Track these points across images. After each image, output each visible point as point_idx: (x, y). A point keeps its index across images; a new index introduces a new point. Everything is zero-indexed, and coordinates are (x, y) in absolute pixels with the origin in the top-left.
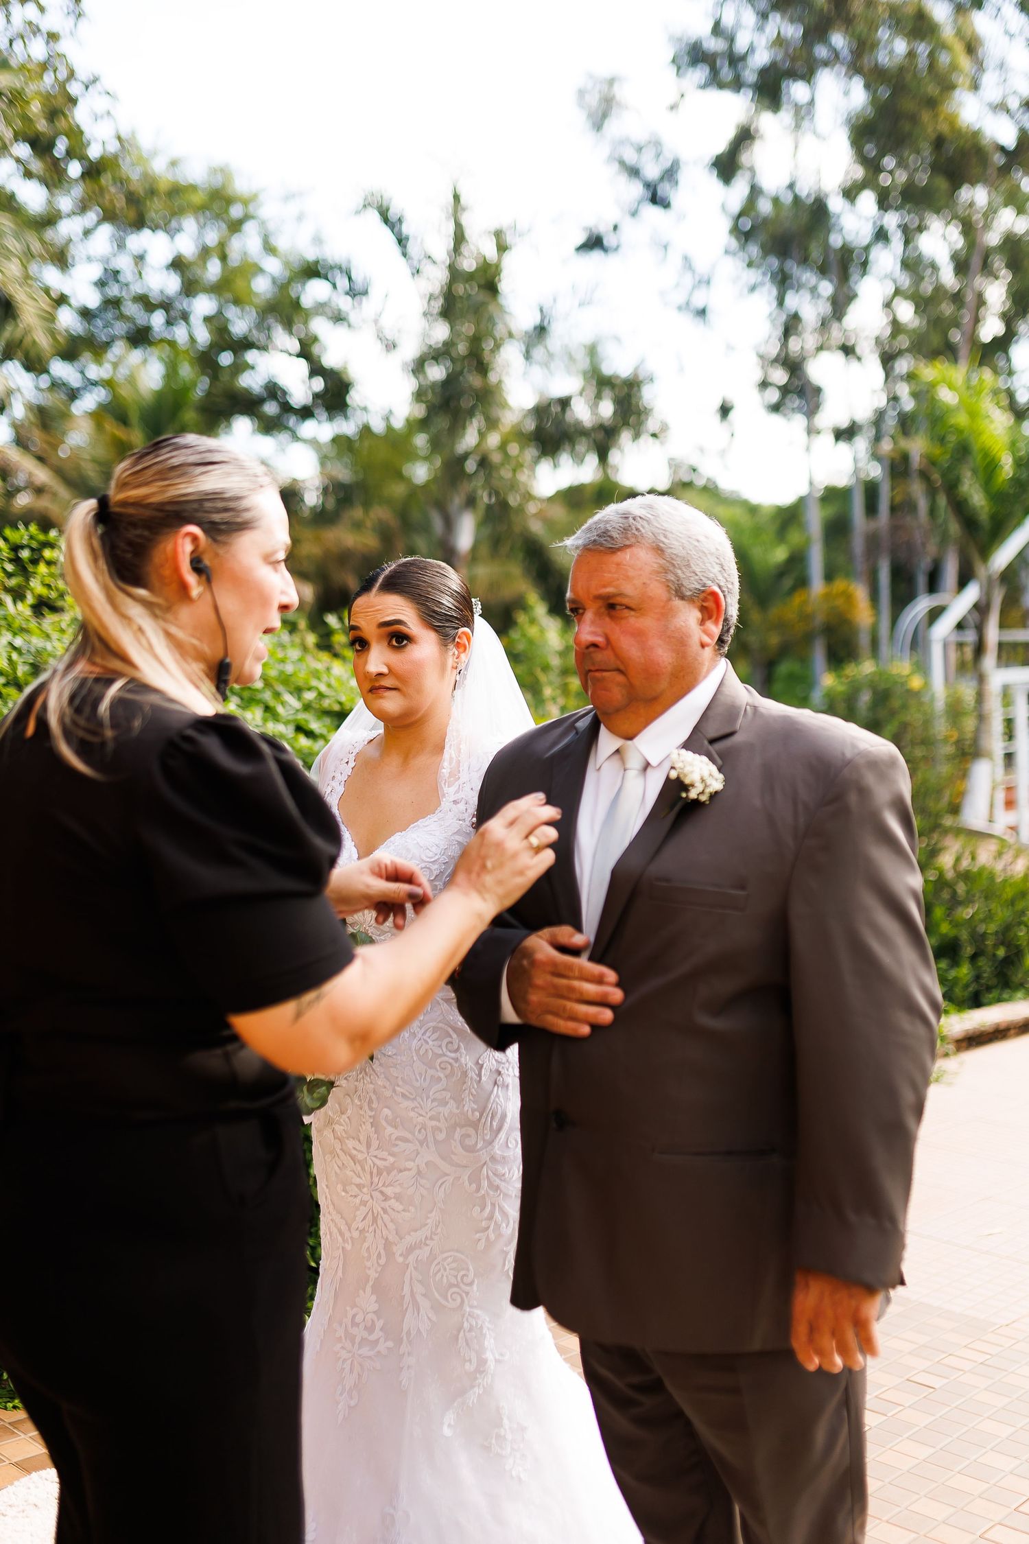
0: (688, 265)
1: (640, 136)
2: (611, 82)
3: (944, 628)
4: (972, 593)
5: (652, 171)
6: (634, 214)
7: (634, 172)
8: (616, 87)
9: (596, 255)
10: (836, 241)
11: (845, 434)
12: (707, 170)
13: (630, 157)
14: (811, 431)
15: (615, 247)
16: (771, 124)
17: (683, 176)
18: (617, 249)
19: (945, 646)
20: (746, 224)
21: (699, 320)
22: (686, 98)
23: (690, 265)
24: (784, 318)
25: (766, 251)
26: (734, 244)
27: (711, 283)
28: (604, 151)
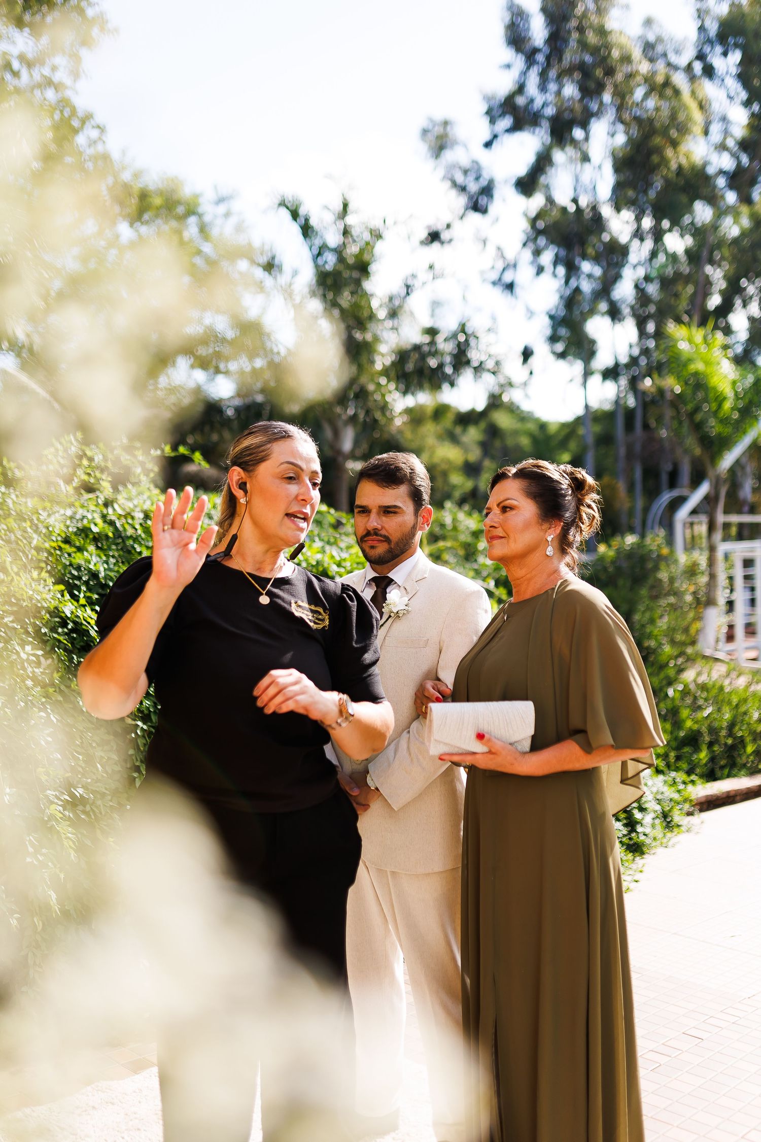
0: (500, 254)
1: (465, 162)
2: (446, 123)
3: (683, 513)
4: (704, 489)
5: (473, 187)
6: (462, 217)
7: (463, 189)
8: (449, 128)
9: (436, 245)
10: (606, 237)
11: (611, 373)
12: (513, 187)
13: (460, 178)
14: (588, 373)
15: (448, 240)
16: (559, 156)
17: (497, 193)
18: (450, 241)
19: (684, 524)
20: (541, 224)
21: (507, 292)
22: (499, 138)
23: (502, 254)
24: (568, 292)
25: (554, 243)
27: (518, 268)
28: (441, 172)
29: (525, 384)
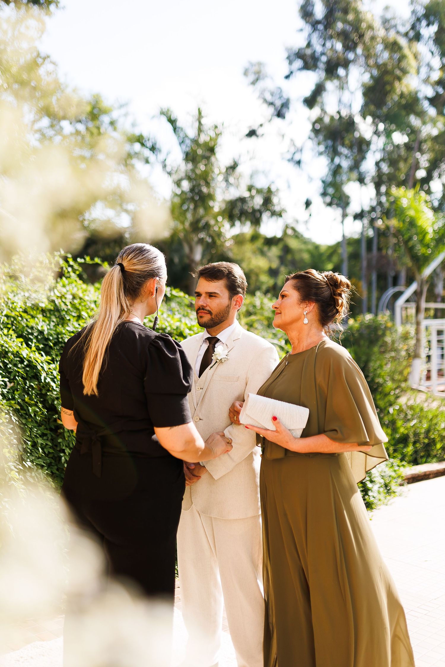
0: (292, 143)
1: (272, 88)
2: (260, 64)
3: (401, 301)
4: (414, 287)
5: (278, 103)
6: (270, 121)
7: (271, 104)
8: (262, 67)
9: (254, 138)
10: (357, 135)
11: (359, 216)
12: (302, 103)
13: (269, 97)
14: (345, 215)
15: (261, 135)
16: (329, 86)
17: (292, 106)
18: (263, 135)
19: (402, 308)
20: (318, 126)
21: (297, 166)
22: (294, 74)
23: (294, 143)
24: (333, 167)
25: (326, 138)
26: (313, 135)
27: (303, 151)
28: (257, 94)
29: (306, 222)
